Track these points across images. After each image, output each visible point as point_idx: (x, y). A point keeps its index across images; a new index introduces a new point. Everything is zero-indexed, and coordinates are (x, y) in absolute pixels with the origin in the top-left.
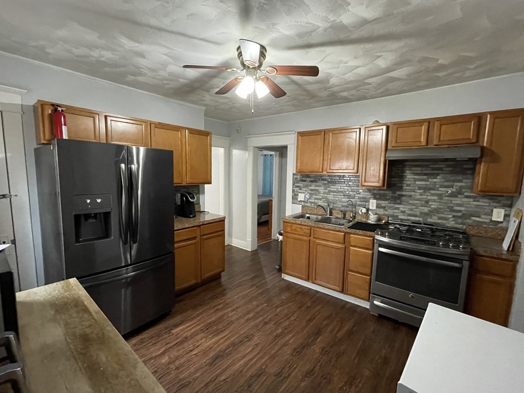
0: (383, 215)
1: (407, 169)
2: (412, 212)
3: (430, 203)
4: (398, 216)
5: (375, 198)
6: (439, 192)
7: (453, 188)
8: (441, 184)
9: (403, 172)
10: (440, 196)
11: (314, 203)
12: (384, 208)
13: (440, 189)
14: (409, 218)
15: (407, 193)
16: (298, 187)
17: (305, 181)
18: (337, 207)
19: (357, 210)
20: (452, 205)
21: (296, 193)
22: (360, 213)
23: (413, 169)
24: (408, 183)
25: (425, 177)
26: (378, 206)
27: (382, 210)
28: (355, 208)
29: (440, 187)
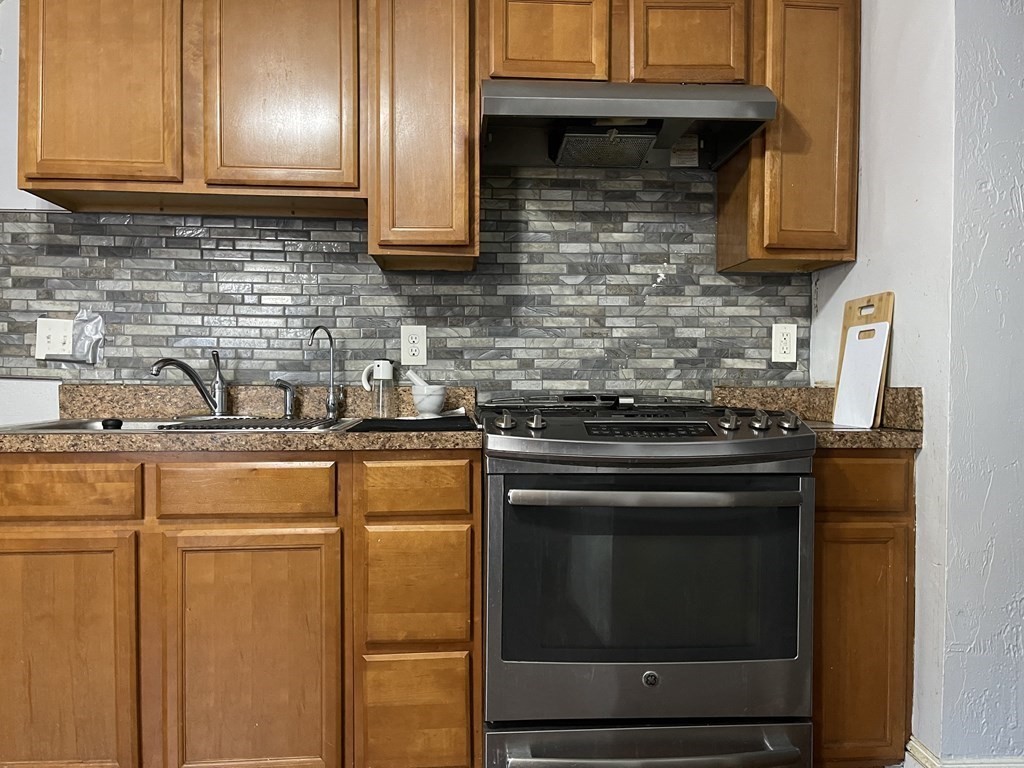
0: (455, 384)
1: (528, 193)
2: (556, 363)
3: (609, 322)
4: (509, 383)
5: (419, 319)
6: (632, 280)
8: (636, 248)
9: (516, 206)
10: (633, 291)
12: (456, 355)
13: (633, 269)
14: (547, 384)
15: (535, 291)
17: (73, 250)
18: (256, 373)
19: (350, 376)
20: (669, 323)
21: (20, 319)
22: (367, 387)
23: (549, 194)
24: (535, 248)
25: (588, 226)
26: (436, 352)
27: (450, 364)
28: (342, 369)
29: (635, 263)
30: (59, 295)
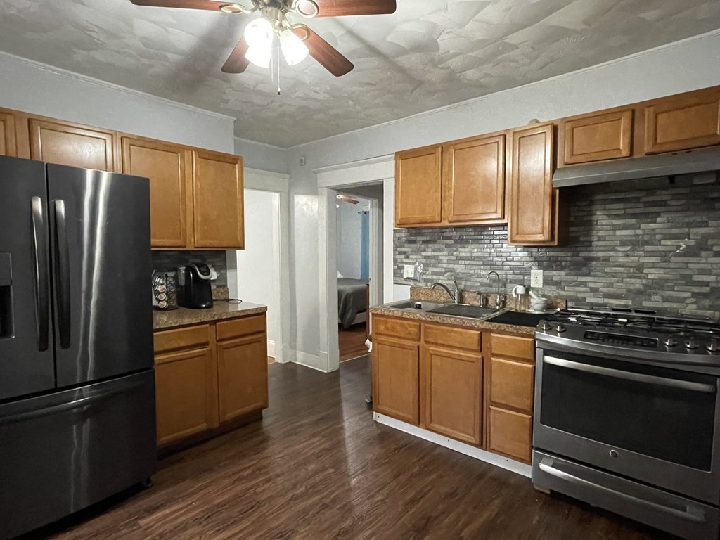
0: (556, 297)
1: (598, 207)
2: (611, 290)
3: (646, 271)
4: (585, 298)
5: (540, 266)
6: (661, 248)
7: (689, 238)
8: (665, 231)
9: (591, 213)
10: (665, 257)
11: (431, 281)
12: (558, 284)
13: (662, 242)
14: (606, 301)
15: (601, 254)
16: (405, 253)
17: (414, 242)
18: (472, 287)
19: (508, 290)
20: (688, 272)
21: (400, 265)
22: (514, 296)
23: (609, 206)
24: (601, 233)
25: (633, 221)
26: (547, 282)
27: (554, 288)
28: (505, 287)
29: (664, 239)
30: (411, 257)
